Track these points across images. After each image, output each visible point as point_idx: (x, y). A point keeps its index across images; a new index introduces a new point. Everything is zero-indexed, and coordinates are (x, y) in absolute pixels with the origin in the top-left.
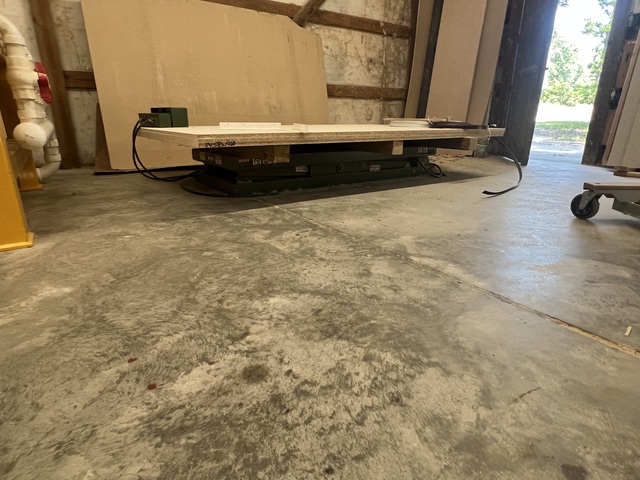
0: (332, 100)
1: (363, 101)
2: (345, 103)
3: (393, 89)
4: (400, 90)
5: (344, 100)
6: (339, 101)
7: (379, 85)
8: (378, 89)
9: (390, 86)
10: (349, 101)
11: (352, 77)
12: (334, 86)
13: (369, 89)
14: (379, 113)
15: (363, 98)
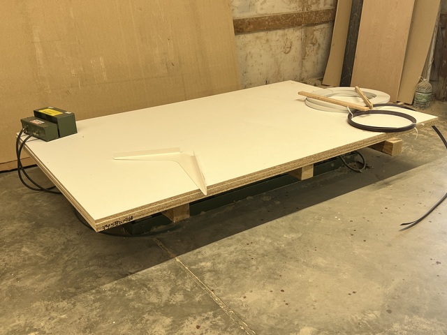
0: (242, 36)
1: (280, 32)
2: (257, 38)
3: (317, 12)
4: (327, 12)
5: (256, 34)
6: (249, 37)
7: (299, 10)
8: (299, 15)
9: (314, 8)
10: (262, 34)
11: (265, 6)
12: (243, 21)
13: (287, 16)
14: (300, 42)
15: (280, 29)
